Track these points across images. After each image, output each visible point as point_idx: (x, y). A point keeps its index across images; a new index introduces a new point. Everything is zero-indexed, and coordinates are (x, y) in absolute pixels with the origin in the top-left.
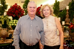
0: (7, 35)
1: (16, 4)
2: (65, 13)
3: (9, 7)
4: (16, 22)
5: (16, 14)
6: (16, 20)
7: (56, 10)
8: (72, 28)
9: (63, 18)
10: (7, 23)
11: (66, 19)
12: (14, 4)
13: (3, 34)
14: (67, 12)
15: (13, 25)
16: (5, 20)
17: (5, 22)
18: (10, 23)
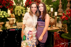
2: (58, 4)
4: (3, 13)
5: (3, 5)
8: (64, 19)
9: (57, 9)
11: (59, 10)
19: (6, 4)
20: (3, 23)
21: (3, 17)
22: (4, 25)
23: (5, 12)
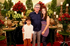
0: (12, 24)
1: (19, 1)
3: (14, 4)
4: (19, 15)
5: (19, 9)
6: (19, 14)
7: (53, 5)
10: (12, 16)
11: (60, 13)
12: (18, 2)
13: (9, 23)
14: (61, 7)
15: (16, 17)
16: (11, 14)
17: (11, 15)
18: (14, 16)
19: (21, 9)
20: (18, 21)
21: (18, 17)
22: (18, 23)
23: (20, 14)
